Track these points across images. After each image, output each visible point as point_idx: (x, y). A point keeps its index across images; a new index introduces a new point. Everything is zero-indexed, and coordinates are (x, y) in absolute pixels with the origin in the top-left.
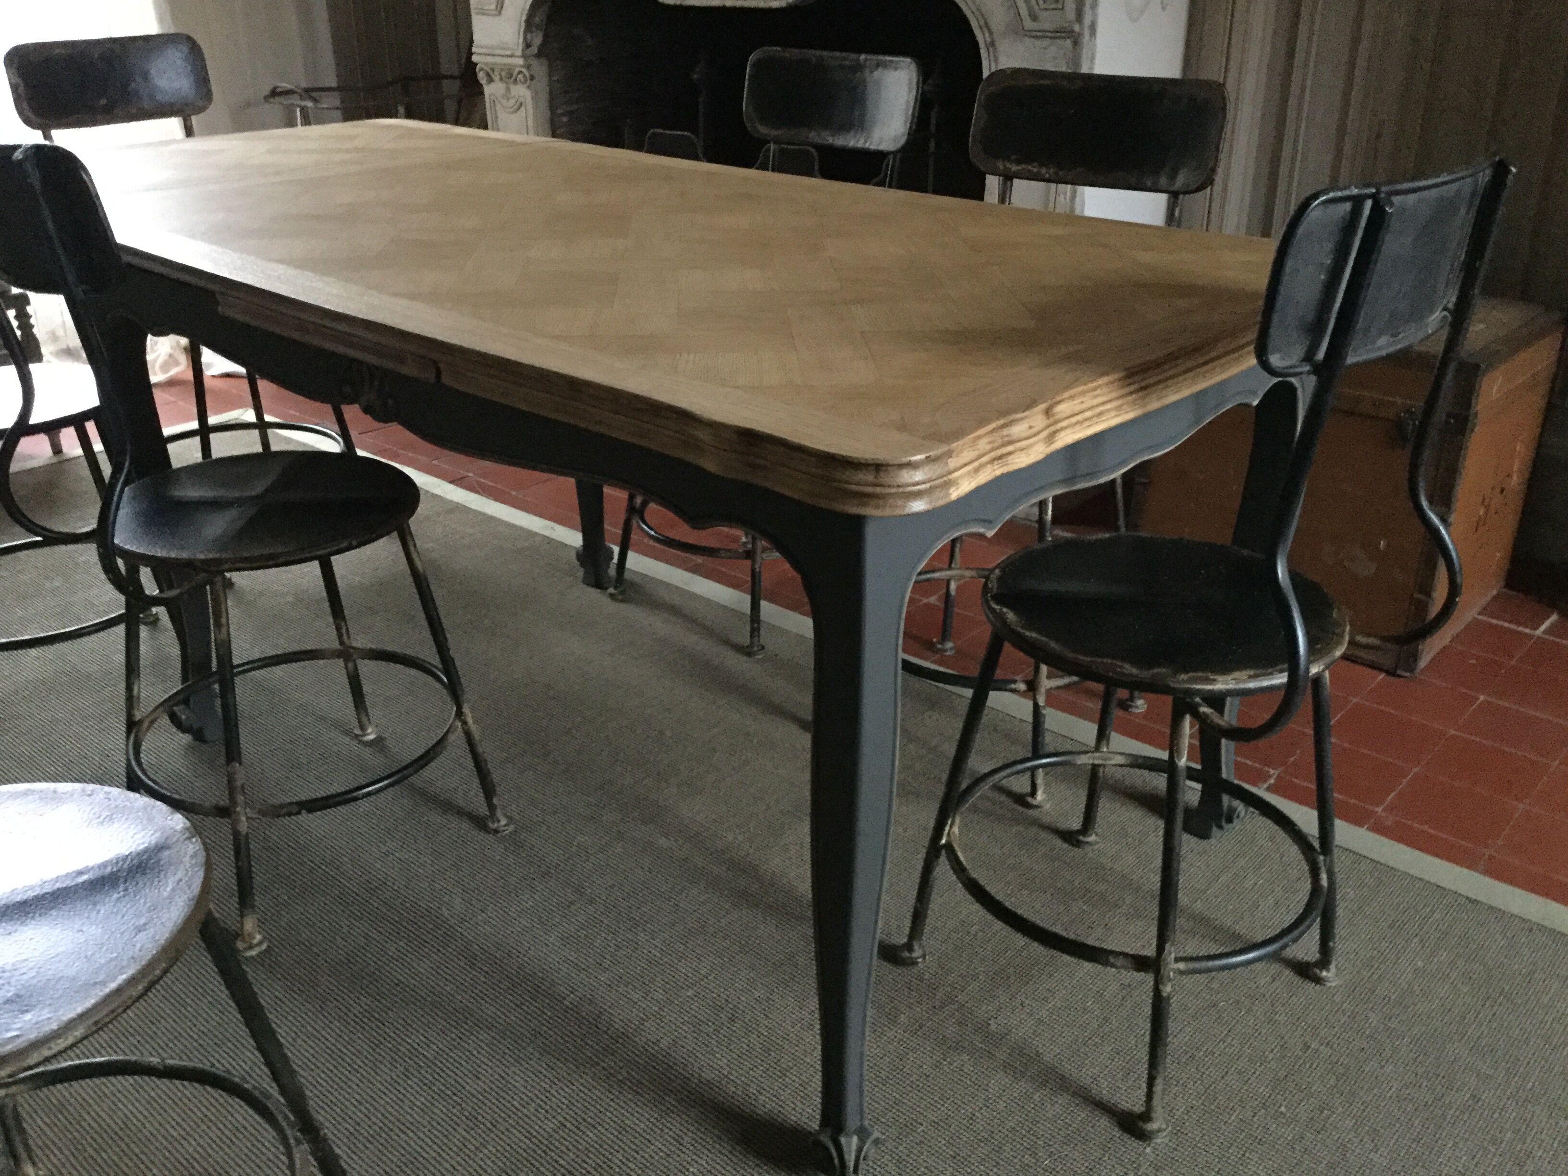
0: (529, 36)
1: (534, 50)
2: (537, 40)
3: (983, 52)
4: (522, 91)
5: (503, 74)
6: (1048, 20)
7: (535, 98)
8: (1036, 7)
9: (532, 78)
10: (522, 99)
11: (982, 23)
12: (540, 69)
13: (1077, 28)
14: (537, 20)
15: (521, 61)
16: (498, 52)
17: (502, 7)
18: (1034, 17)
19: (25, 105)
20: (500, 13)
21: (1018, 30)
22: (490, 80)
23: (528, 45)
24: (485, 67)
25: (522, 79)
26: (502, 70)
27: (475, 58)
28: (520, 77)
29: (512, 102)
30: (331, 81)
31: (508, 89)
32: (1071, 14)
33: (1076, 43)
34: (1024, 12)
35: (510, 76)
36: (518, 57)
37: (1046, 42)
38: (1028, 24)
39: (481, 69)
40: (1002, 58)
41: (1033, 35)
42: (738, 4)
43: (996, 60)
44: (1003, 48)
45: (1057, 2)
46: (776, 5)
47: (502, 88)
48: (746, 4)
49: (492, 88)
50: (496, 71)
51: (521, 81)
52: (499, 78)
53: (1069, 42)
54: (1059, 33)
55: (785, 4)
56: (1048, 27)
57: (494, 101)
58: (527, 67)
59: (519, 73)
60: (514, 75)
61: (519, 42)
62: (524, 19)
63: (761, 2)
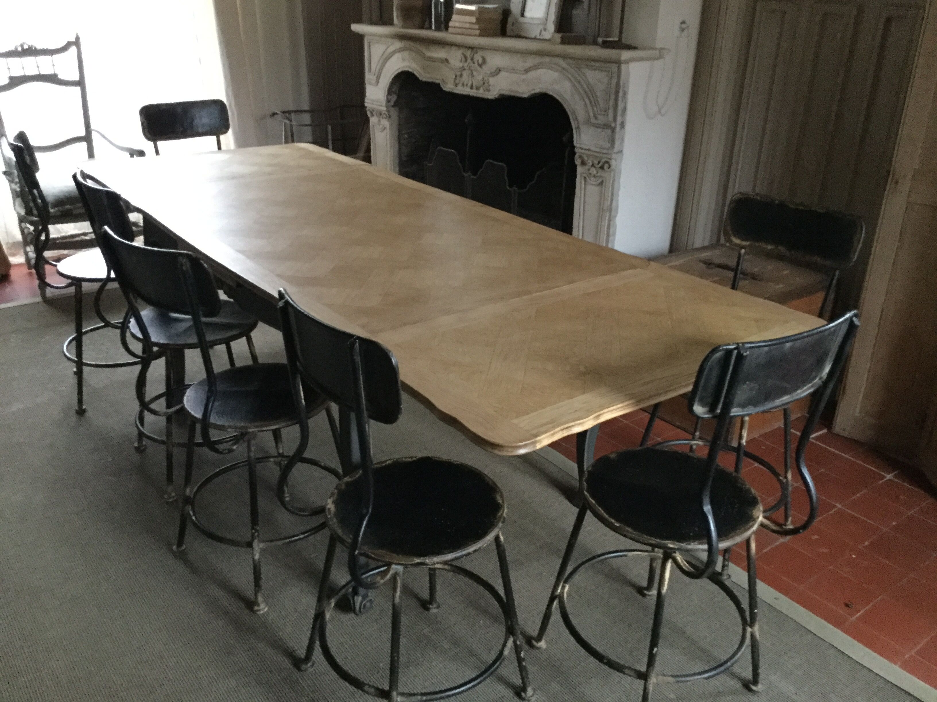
0: (389, 97)
1: (392, 103)
2: (394, 98)
3: (574, 131)
4: (385, 123)
6: (601, 120)
7: (391, 125)
8: (597, 112)
9: (390, 117)
10: (385, 126)
11: (574, 117)
12: (394, 113)
13: (613, 125)
14: (394, 90)
15: (385, 109)
16: (377, 103)
17: (378, 82)
18: (596, 118)
19: (146, 130)
20: (377, 84)
21: (588, 122)
22: (372, 115)
23: (388, 101)
26: (377, 111)
27: (366, 105)
28: (385, 116)
29: (381, 126)
30: (306, 106)
31: (379, 121)
32: (611, 118)
33: (613, 130)
34: (592, 115)
35: (380, 114)
36: (384, 106)
37: (601, 130)
38: (593, 120)
39: (369, 110)
40: (582, 135)
41: (597, 126)
42: (475, 95)
43: (580, 135)
44: (583, 128)
45: (605, 111)
46: (490, 97)
47: (377, 120)
48: (478, 96)
49: (373, 119)
50: (375, 112)
51: (385, 118)
52: (377, 115)
53: (610, 131)
54: (605, 126)
55: (494, 97)
56: (601, 123)
57: (374, 125)
58: (387, 111)
59: (384, 114)
60: (382, 114)
61: (384, 99)
62: (387, 89)
63: (485, 95)
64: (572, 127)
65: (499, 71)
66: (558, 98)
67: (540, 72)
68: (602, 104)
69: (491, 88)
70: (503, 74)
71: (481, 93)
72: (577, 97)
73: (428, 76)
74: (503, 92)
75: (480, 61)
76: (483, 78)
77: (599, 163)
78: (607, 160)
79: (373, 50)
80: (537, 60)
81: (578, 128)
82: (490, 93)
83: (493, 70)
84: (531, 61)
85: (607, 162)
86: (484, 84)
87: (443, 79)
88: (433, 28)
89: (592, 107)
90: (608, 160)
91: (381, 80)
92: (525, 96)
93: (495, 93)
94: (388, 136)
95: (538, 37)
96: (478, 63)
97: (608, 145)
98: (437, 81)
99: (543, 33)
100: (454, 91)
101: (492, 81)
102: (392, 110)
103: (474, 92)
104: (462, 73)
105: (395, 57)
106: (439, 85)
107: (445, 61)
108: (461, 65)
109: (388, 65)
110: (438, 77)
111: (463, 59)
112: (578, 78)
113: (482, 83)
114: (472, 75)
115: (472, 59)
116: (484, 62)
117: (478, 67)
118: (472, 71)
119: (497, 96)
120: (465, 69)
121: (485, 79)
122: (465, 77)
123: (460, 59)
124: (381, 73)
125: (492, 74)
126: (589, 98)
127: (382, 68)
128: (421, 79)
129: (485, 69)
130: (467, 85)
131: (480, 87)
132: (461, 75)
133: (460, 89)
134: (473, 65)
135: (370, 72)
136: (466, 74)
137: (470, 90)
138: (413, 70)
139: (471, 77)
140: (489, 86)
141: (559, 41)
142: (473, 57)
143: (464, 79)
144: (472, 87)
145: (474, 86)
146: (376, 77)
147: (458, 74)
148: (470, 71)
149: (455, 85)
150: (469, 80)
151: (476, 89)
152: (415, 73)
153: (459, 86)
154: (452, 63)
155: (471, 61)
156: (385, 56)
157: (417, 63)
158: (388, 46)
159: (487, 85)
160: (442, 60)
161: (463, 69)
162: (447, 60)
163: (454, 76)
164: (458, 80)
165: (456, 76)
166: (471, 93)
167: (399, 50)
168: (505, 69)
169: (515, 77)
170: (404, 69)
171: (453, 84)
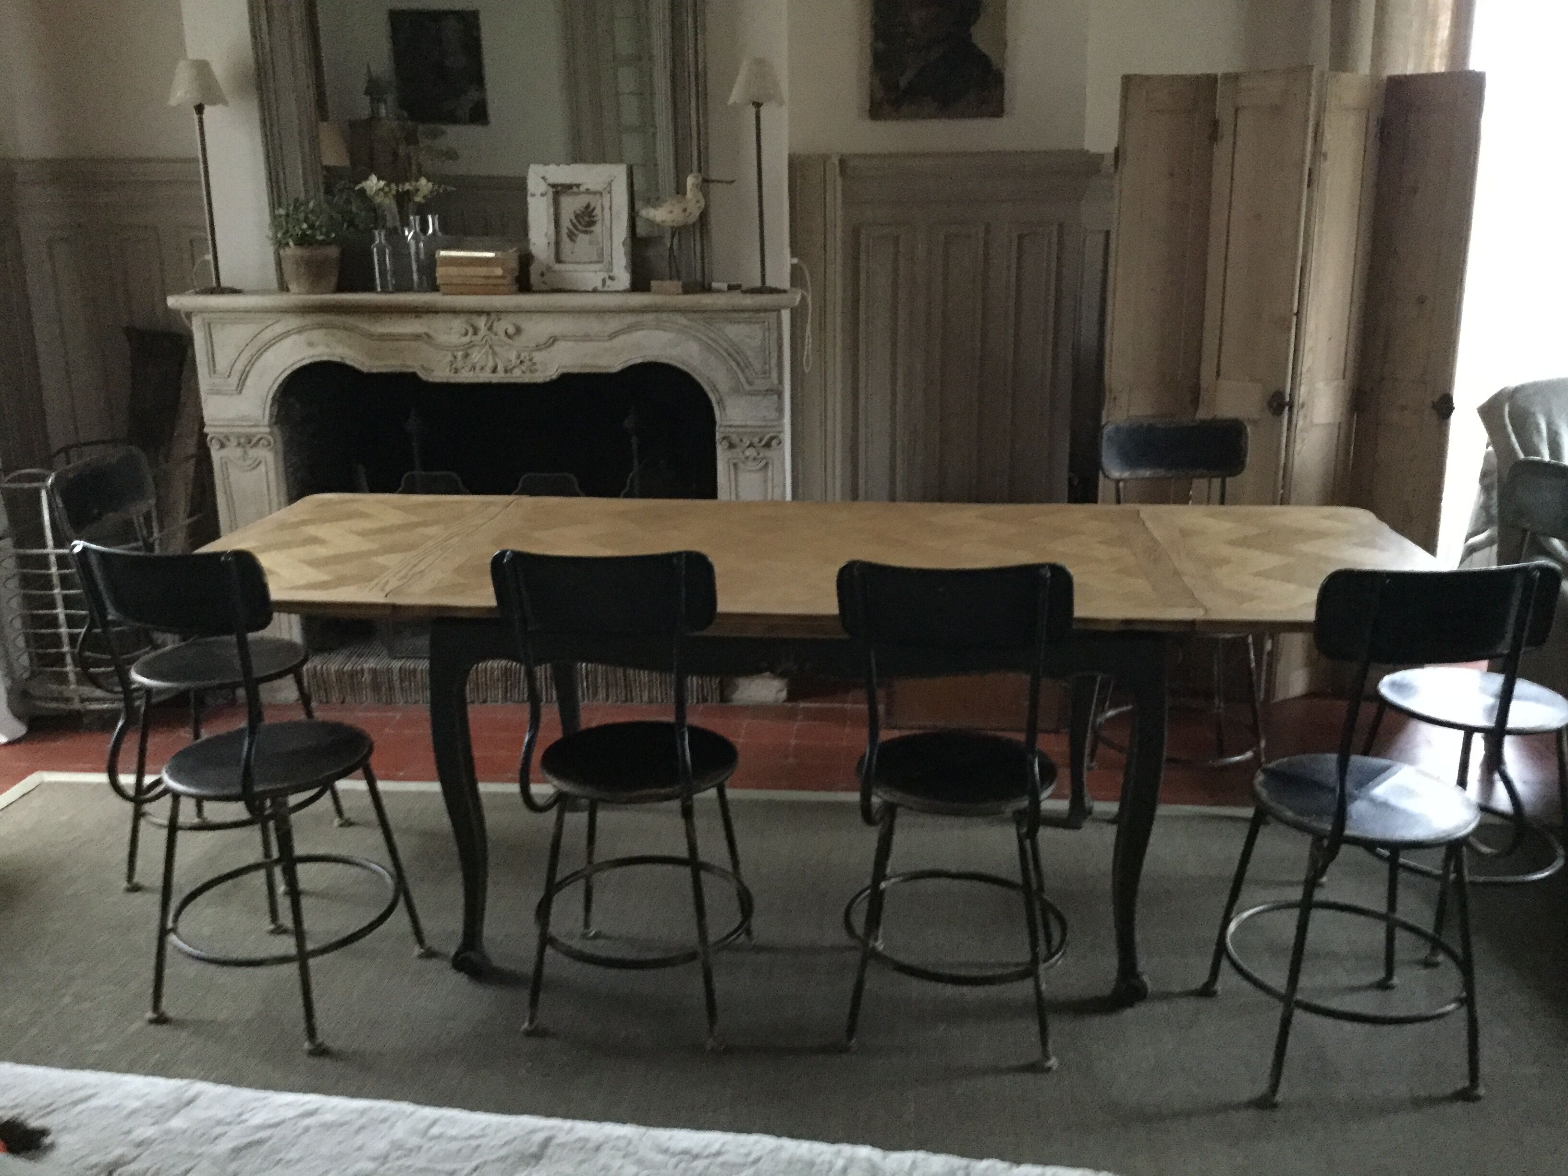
0: (273, 409)
1: (274, 418)
2: (276, 410)
3: (715, 405)
4: (261, 453)
5: (242, 440)
6: (760, 384)
7: (273, 457)
8: (751, 377)
10: (261, 459)
11: (712, 387)
12: (279, 435)
13: (781, 389)
14: (277, 396)
15: (267, 430)
16: (236, 423)
17: (242, 390)
18: (750, 383)
20: (240, 392)
21: (737, 390)
22: (223, 446)
23: (271, 416)
24: (216, 436)
25: (266, 443)
26: (238, 438)
27: (206, 430)
28: (262, 442)
29: (249, 462)
31: (245, 453)
32: (776, 382)
33: (780, 397)
34: (743, 380)
35: (249, 441)
36: (265, 426)
37: (759, 398)
38: (747, 387)
39: (214, 438)
40: (729, 408)
41: (751, 394)
42: (506, 381)
43: (724, 409)
44: (729, 402)
45: (766, 374)
46: (540, 380)
47: (239, 452)
48: (513, 381)
49: (224, 452)
50: (232, 439)
51: (263, 445)
52: (235, 444)
53: (775, 397)
54: (769, 392)
55: (548, 379)
56: (761, 388)
57: (226, 463)
58: (271, 433)
59: (261, 439)
60: (254, 440)
61: (264, 414)
62: (270, 397)
63: (527, 378)
64: (709, 401)
65: (553, 340)
66: (680, 366)
67: (638, 335)
68: (758, 366)
69: (538, 367)
70: (560, 345)
71: (518, 376)
72: (713, 361)
73: (383, 363)
74: (565, 370)
75: (511, 330)
76: (519, 356)
77: (760, 441)
78: (773, 436)
79: (219, 336)
80: (630, 319)
81: (720, 402)
82: (537, 374)
83: (542, 340)
84: (614, 323)
85: (772, 438)
86: (521, 362)
87: (422, 366)
88: (379, 289)
89: (743, 371)
90: (777, 434)
91: (249, 382)
92: (614, 370)
93: (548, 374)
94: (272, 476)
95: (600, 288)
96: (506, 333)
97: (776, 414)
98: (411, 370)
99: (609, 282)
100: (452, 381)
101: (538, 357)
102: (276, 429)
103: (500, 377)
104: (470, 351)
105: (288, 342)
106: (414, 375)
107: (425, 337)
108: (466, 340)
109: (269, 357)
110: (409, 363)
111: (471, 330)
112: (712, 335)
113: (518, 361)
114: (495, 354)
115: (490, 328)
116: (518, 330)
117: (506, 339)
118: (491, 347)
119: (554, 377)
120: (474, 346)
121: (523, 355)
122: (476, 356)
123: (464, 331)
124: (249, 372)
125: (538, 348)
126: (735, 360)
127: (251, 362)
128: (365, 370)
129: (521, 341)
130: (482, 368)
131: (514, 367)
132: (466, 356)
133: (466, 376)
134: (493, 337)
135: (215, 372)
136: (479, 352)
137: (491, 375)
138: (342, 358)
139: (490, 357)
140: (534, 364)
141: (680, 290)
142: (491, 326)
143: (476, 360)
144: (494, 370)
145: (499, 367)
146: (234, 380)
147: (460, 354)
148: (487, 347)
149: (453, 371)
150: (487, 360)
151: (506, 371)
152: (349, 362)
153: (463, 371)
154: (442, 339)
155: (489, 333)
156: (258, 343)
157: (350, 347)
158: (264, 325)
159: (530, 363)
160: (417, 337)
161: (471, 345)
162: (428, 335)
163: (450, 358)
164: (459, 364)
165: (455, 357)
166: (495, 379)
167: (300, 331)
168: (565, 338)
169: (589, 347)
170: (317, 359)
171: (448, 370)
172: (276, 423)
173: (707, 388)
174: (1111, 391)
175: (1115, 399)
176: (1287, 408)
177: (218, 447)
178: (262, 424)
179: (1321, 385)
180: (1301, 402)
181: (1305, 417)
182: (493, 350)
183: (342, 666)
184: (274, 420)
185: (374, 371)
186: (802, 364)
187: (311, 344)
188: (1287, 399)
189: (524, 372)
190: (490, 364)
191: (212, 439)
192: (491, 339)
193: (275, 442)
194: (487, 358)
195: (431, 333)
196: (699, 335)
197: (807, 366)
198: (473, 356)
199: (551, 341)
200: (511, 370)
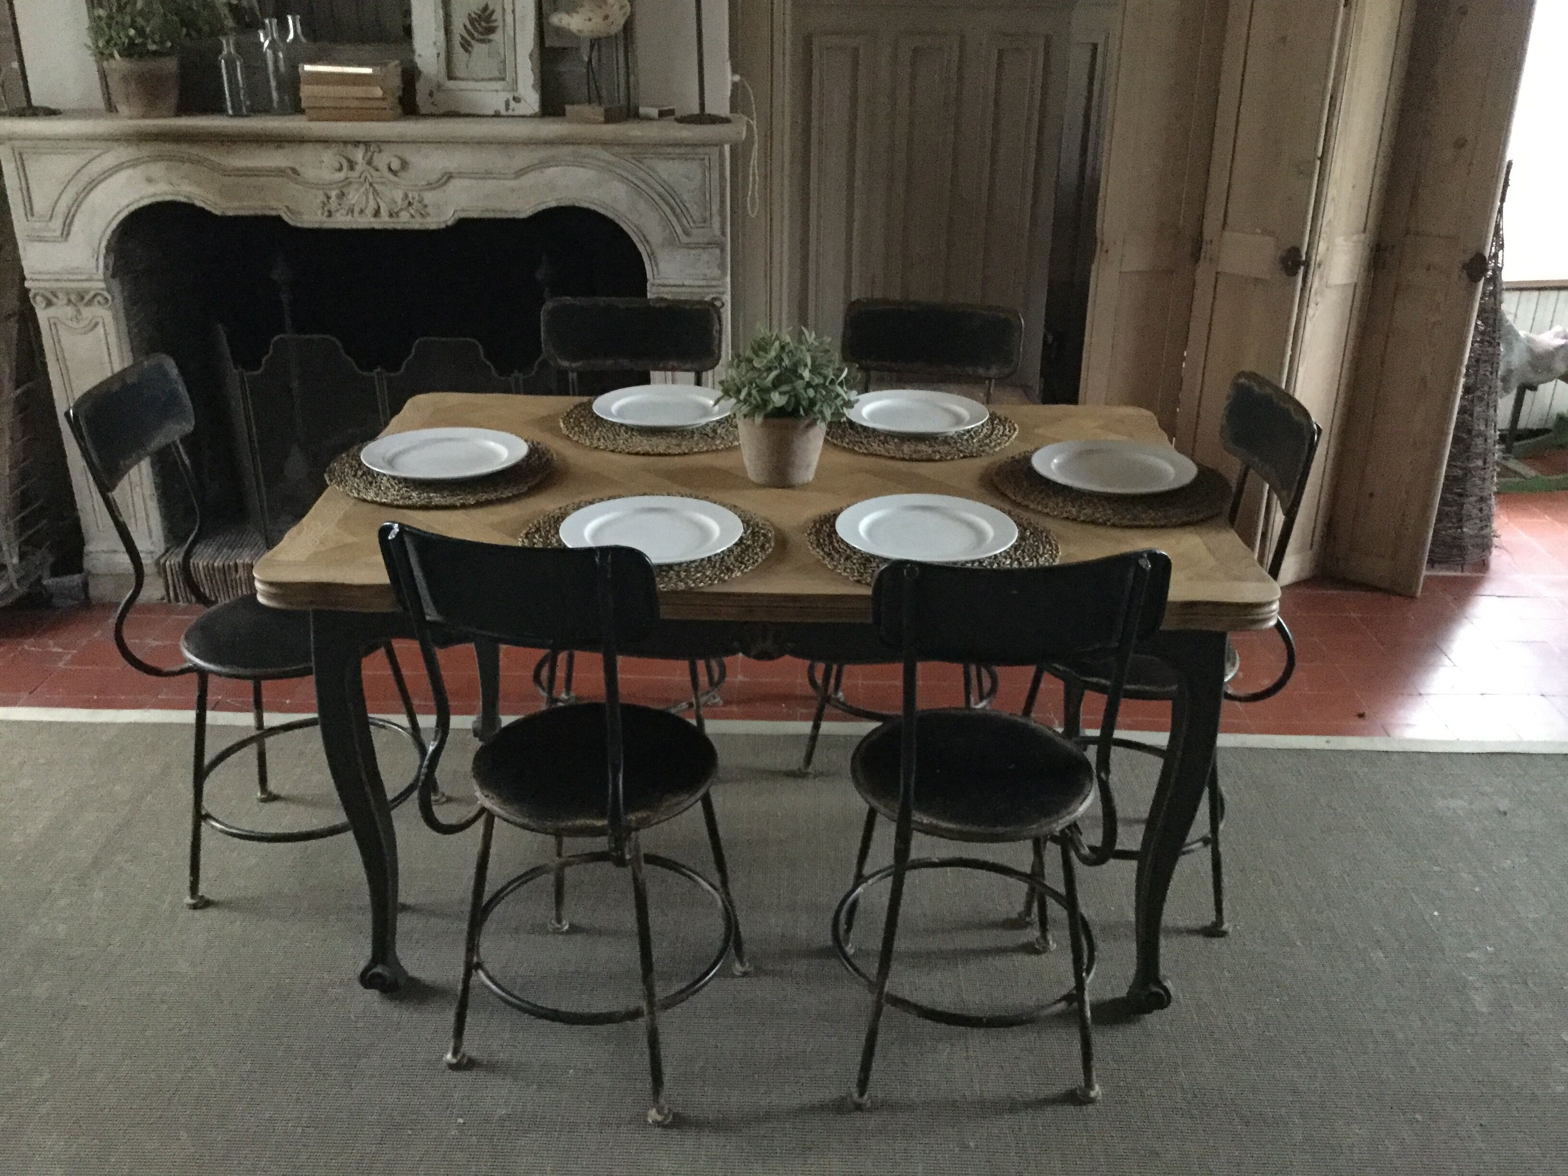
0: (108, 259)
1: (111, 270)
4: (98, 312)
5: (73, 297)
6: (699, 235)
7: (114, 316)
8: (688, 226)
10: (98, 319)
11: (642, 238)
12: (117, 288)
13: (723, 240)
15: (102, 285)
16: (65, 277)
17: (68, 234)
18: (687, 233)
20: (66, 240)
21: (672, 242)
22: (49, 304)
23: (107, 268)
24: (41, 291)
25: (102, 301)
26: (68, 294)
27: (27, 284)
28: (97, 299)
29: (83, 323)
31: (79, 312)
32: (718, 232)
33: (721, 249)
34: (679, 230)
35: (81, 298)
36: (99, 280)
37: (698, 252)
38: (684, 239)
39: (38, 294)
40: (662, 265)
41: (688, 246)
42: (390, 226)
43: (656, 265)
44: (664, 255)
45: (705, 222)
46: (433, 227)
47: (70, 311)
48: (399, 227)
49: (51, 311)
50: (60, 295)
51: (99, 302)
52: (65, 301)
53: (718, 251)
54: (710, 244)
55: (443, 226)
56: (701, 240)
57: (55, 324)
58: (109, 290)
59: (95, 296)
60: (87, 298)
61: (97, 268)
62: (104, 243)
63: (417, 224)
64: (639, 255)
65: (449, 177)
66: (602, 211)
67: (551, 172)
68: (695, 211)
69: (430, 210)
70: (456, 184)
71: (406, 221)
72: (642, 206)
73: (240, 204)
74: (463, 215)
75: (396, 165)
76: (406, 196)
78: (714, 296)
79: (34, 169)
80: (542, 153)
81: (652, 255)
82: (429, 219)
83: (434, 177)
84: (522, 158)
86: (410, 204)
87: (287, 207)
88: (230, 112)
89: (677, 216)
90: (720, 296)
91: (75, 228)
92: (523, 216)
93: (442, 219)
94: (113, 339)
95: (503, 112)
96: (390, 169)
97: (717, 272)
98: (274, 213)
99: (513, 104)
100: (326, 226)
101: (429, 197)
102: (116, 285)
103: (384, 222)
104: (345, 190)
105: (122, 177)
106: (279, 219)
107: (290, 172)
108: (340, 176)
109: (98, 196)
110: (273, 204)
111: (345, 164)
112: (642, 174)
113: (406, 203)
114: (376, 193)
115: (369, 163)
116: (404, 165)
117: (391, 177)
118: (371, 184)
119: (450, 223)
120: (350, 183)
121: (410, 195)
122: (354, 197)
123: (337, 165)
124: (74, 216)
125: (431, 186)
126: (668, 204)
127: (78, 202)
128: (217, 212)
129: (407, 177)
130: (362, 211)
131: (401, 210)
132: (341, 196)
133: (342, 221)
134: (375, 173)
135: (32, 215)
136: (357, 190)
137: (373, 219)
138: (188, 198)
139: (371, 196)
140: (426, 206)
141: (602, 119)
142: (371, 158)
143: (353, 202)
144: (377, 213)
145: (382, 210)
146: (57, 224)
147: (333, 194)
148: (367, 185)
149: (326, 213)
150: (367, 202)
151: (391, 215)
152: (199, 203)
153: (338, 215)
154: (310, 173)
155: (369, 167)
156: (84, 178)
157: (199, 184)
158: (88, 156)
159: (420, 205)
160: (280, 172)
161: (347, 183)
162: (294, 170)
163: (322, 198)
164: (333, 204)
165: (328, 198)
166: (377, 224)
167: (134, 163)
168: (461, 175)
169: (490, 185)
170: (159, 199)
171: (319, 212)
172: (113, 276)
173: (635, 239)
174: (1102, 243)
175: (1107, 251)
176: (1302, 268)
177: (44, 305)
178: (96, 277)
179: (1340, 241)
180: (1318, 259)
181: (1321, 277)
182: (375, 190)
183: (211, 562)
184: (110, 273)
185: (230, 213)
186: (745, 207)
187: (149, 180)
188: (1304, 258)
189: (412, 216)
190: (372, 205)
191: (34, 297)
192: (372, 176)
193: (113, 298)
194: (367, 198)
195: (298, 168)
196: (625, 174)
197: (753, 210)
198: (350, 197)
199: (446, 177)
200: (397, 214)
